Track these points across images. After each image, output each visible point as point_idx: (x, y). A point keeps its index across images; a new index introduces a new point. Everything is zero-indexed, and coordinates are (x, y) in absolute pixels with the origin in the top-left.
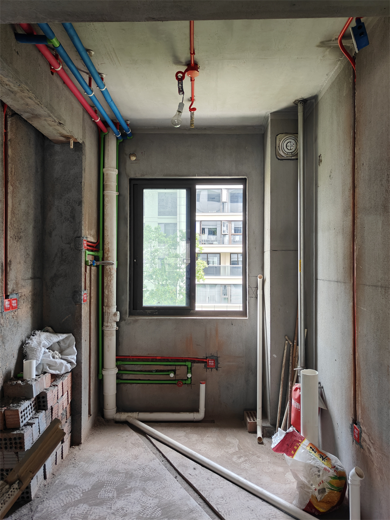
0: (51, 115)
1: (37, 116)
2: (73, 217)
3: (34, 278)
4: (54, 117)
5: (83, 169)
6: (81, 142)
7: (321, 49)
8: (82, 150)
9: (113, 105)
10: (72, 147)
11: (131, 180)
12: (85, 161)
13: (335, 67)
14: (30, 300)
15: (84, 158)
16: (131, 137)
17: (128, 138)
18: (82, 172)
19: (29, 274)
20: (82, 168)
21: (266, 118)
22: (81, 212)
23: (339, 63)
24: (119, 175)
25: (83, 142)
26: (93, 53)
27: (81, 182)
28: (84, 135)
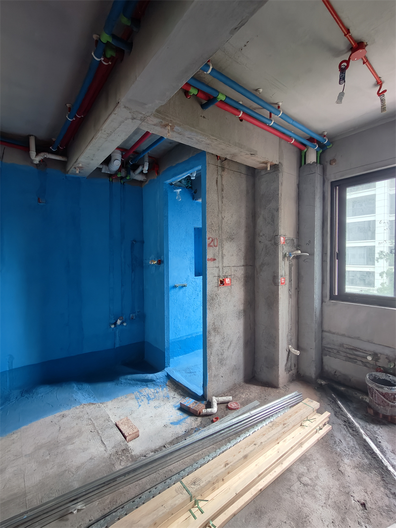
1: (234, 155)
2: (273, 221)
3: (246, 265)
4: (244, 151)
5: (280, 183)
6: (277, 163)
8: (278, 170)
9: (296, 124)
10: (269, 169)
11: (332, 183)
14: (242, 280)
15: (281, 175)
16: (331, 145)
17: (328, 147)
18: (278, 186)
19: (242, 263)
22: (278, 216)
25: (280, 163)
26: (261, 90)
27: (278, 194)
28: (281, 157)
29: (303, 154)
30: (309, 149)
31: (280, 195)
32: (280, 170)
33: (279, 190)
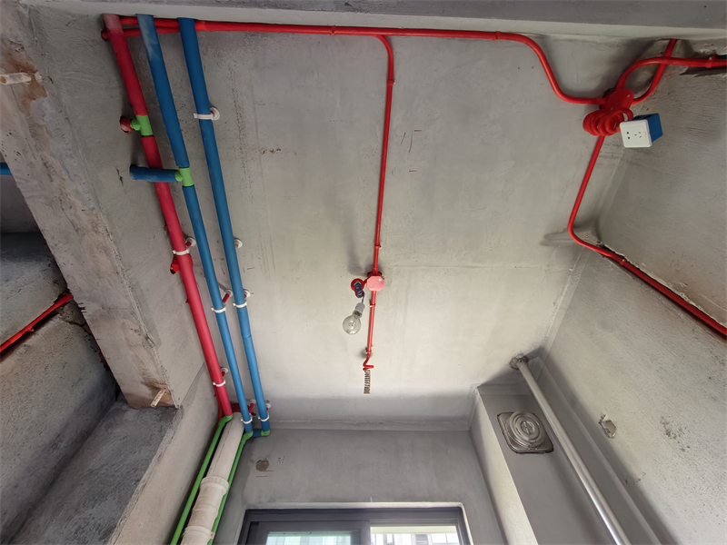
0: (137, 311)
1: (108, 313)
4: (140, 319)
5: (158, 453)
6: (177, 403)
7: (546, 249)
8: (171, 420)
9: (250, 346)
10: (155, 403)
11: (249, 513)
12: (170, 442)
13: (563, 289)
15: (171, 435)
16: (268, 433)
17: (263, 433)
18: (151, 459)
20: (155, 452)
21: (471, 399)
23: (569, 278)
24: (229, 497)
25: (182, 406)
26: (240, 245)
27: (139, 480)
28: (189, 397)
29: (221, 425)
30: (234, 421)
31: (141, 485)
32: (175, 423)
33: (145, 470)
